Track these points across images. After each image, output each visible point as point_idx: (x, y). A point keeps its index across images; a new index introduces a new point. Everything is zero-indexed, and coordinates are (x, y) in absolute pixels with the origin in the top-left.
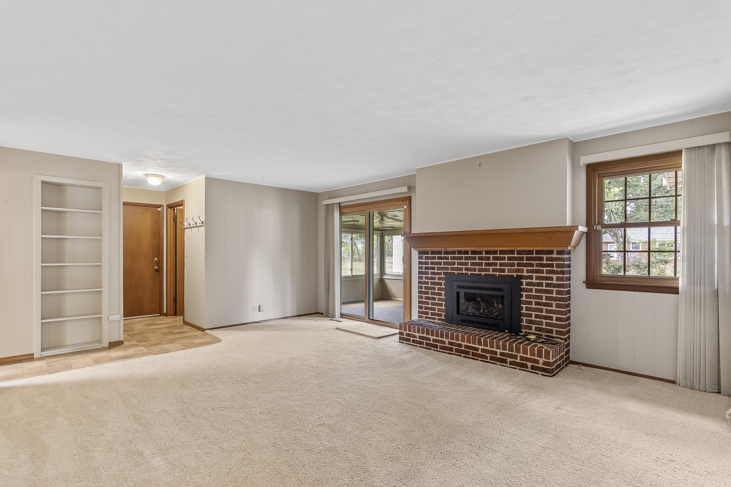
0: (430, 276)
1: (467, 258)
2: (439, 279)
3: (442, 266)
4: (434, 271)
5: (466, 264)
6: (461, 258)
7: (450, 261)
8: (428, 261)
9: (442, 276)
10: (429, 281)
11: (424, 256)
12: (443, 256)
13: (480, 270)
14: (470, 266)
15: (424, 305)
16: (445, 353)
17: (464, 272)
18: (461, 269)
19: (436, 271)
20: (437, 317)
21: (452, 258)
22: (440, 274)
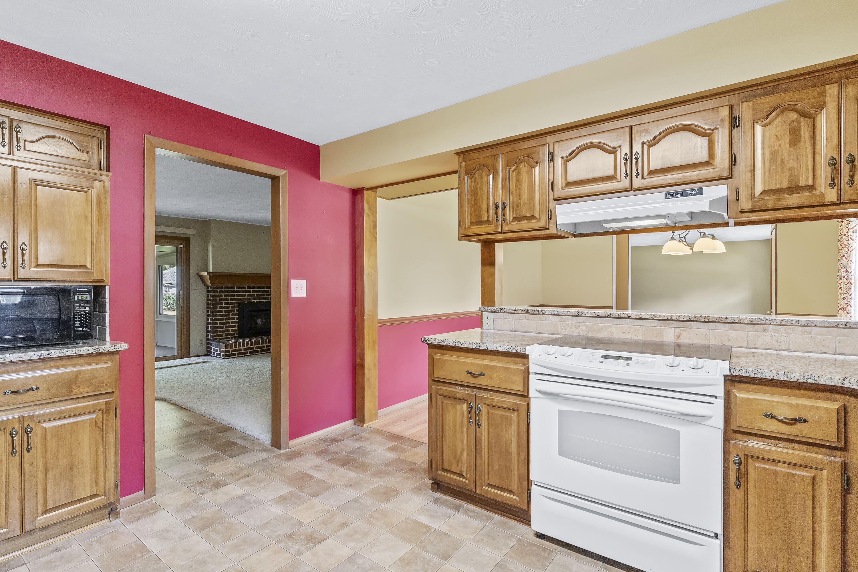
0: (223, 306)
1: (254, 291)
2: (232, 307)
3: (235, 297)
4: (228, 302)
5: (254, 295)
6: (250, 291)
7: (241, 293)
8: (222, 294)
9: (235, 305)
10: (223, 310)
11: (218, 290)
12: (235, 290)
13: (263, 299)
14: (256, 297)
15: (218, 330)
16: (265, 353)
17: (252, 301)
18: (250, 299)
19: (230, 301)
20: (231, 336)
21: (243, 292)
22: (234, 303)
